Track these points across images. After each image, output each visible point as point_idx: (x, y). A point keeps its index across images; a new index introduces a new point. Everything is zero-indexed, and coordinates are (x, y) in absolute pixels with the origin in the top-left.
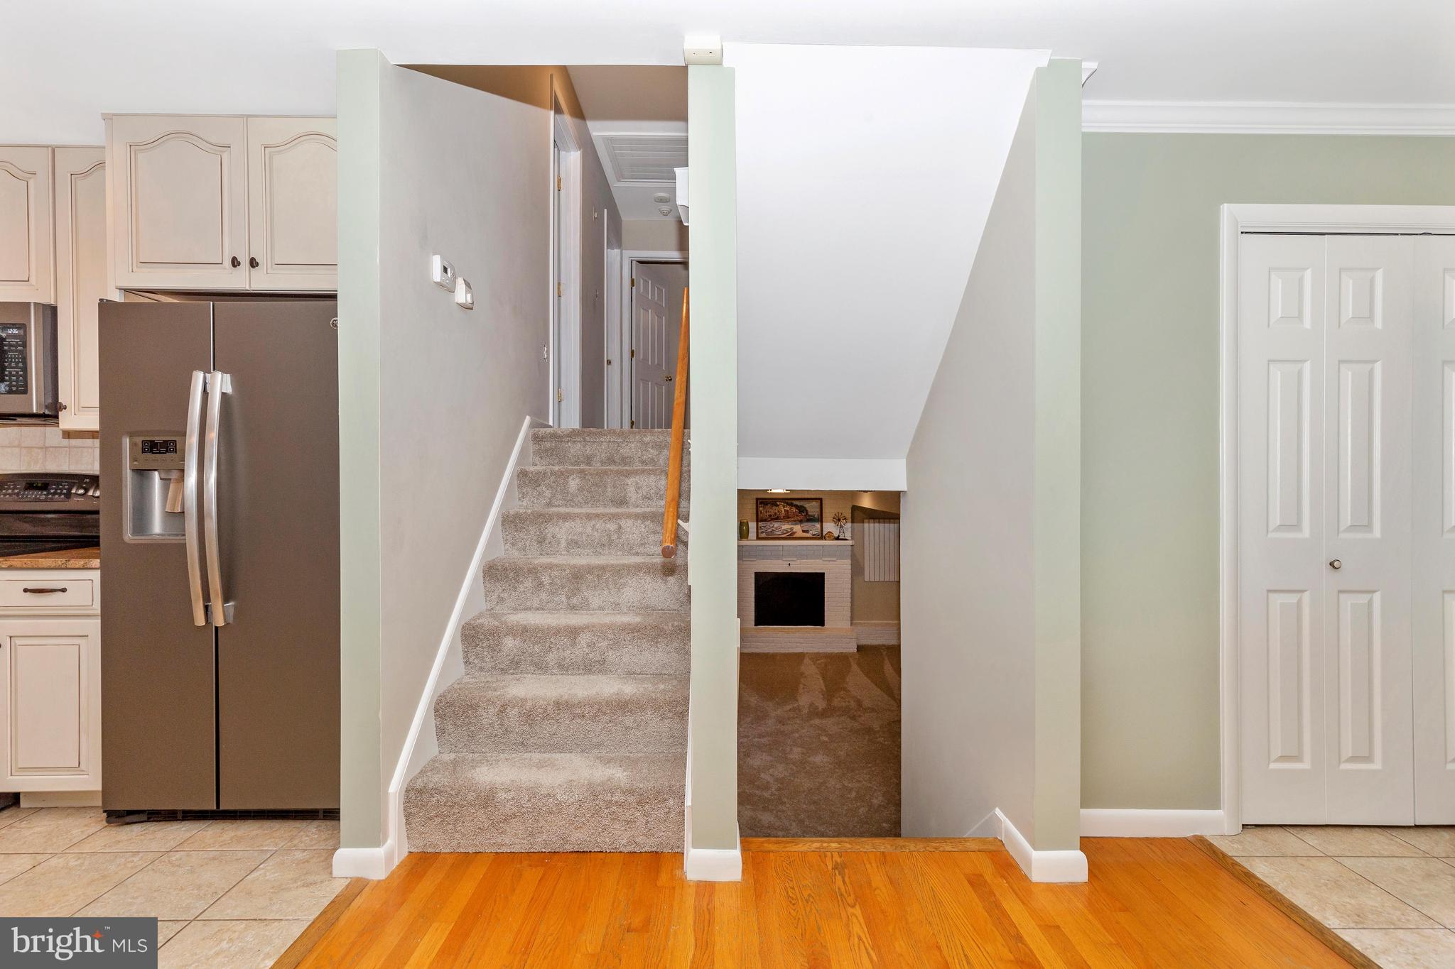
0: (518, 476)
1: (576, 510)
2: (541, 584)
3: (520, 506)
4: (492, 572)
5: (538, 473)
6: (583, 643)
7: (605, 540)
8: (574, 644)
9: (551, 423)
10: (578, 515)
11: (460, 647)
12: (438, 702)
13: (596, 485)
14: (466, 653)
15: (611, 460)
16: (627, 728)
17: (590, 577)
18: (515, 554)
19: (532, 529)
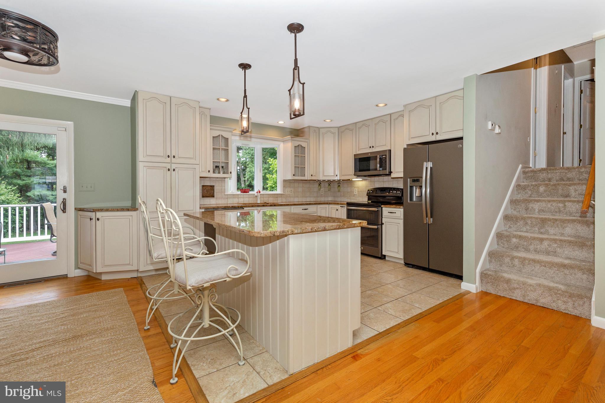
0: (516, 186)
1: (543, 199)
2: (527, 223)
3: (517, 197)
4: (506, 217)
5: (525, 185)
6: (546, 244)
7: (557, 210)
8: (541, 244)
9: (531, 166)
10: (544, 200)
11: (496, 239)
12: (489, 253)
13: (553, 189)
14: (498, 242)
15: (562, 179)
16: (565, 274)
17: (549, 222)
18: (515, 213)
19: (523, 205)
